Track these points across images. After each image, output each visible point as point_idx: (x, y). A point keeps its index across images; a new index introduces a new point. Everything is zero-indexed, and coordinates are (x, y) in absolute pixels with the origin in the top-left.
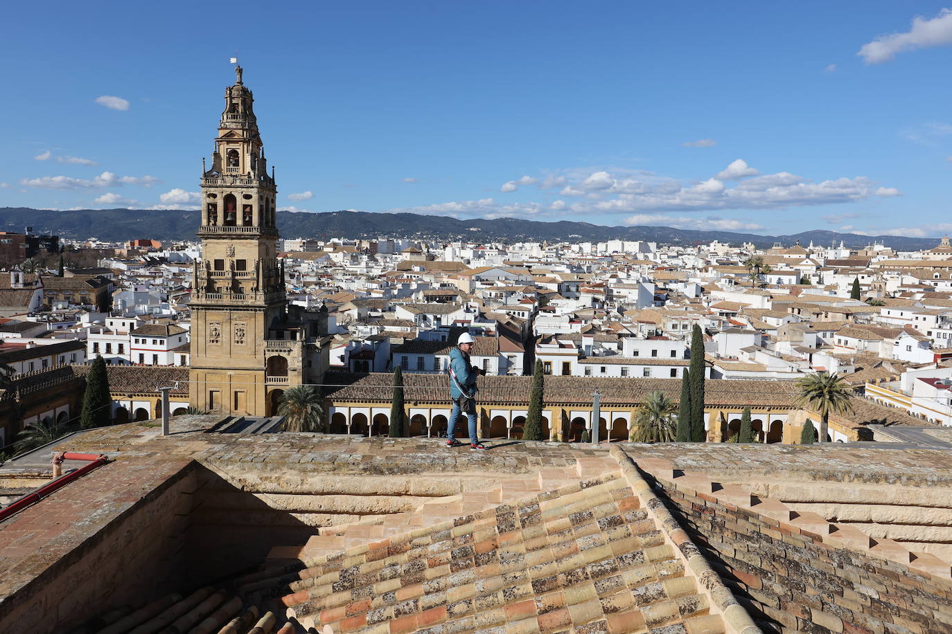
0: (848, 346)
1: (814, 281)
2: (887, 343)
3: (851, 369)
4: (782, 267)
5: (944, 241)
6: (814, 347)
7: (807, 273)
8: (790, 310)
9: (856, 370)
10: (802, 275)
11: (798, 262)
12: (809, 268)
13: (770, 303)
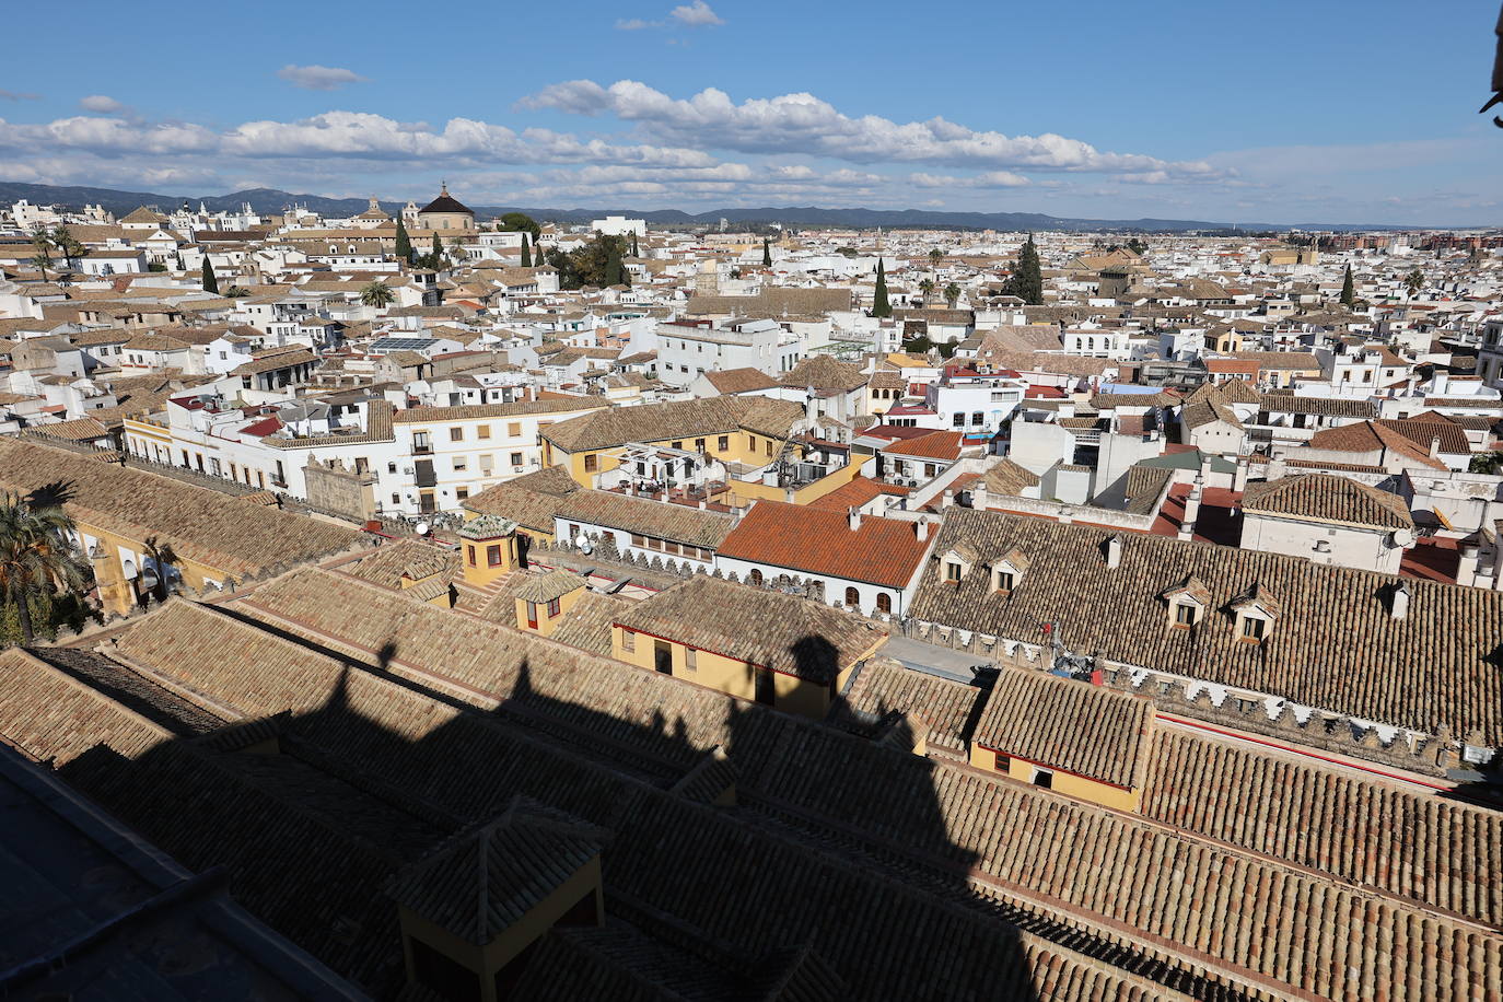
0: (145, 363)
1: (172, 265)
2: (197, 352)
3: (111, 401)
4: (115, 244)
5: (373, 203)
6: (81, 372)
7: (160, 252)
8: (82, 316)
9: (120, 402)
10: (149, 258)
11: (144, 236)
12: (162, 244)
13: (39, 306)
